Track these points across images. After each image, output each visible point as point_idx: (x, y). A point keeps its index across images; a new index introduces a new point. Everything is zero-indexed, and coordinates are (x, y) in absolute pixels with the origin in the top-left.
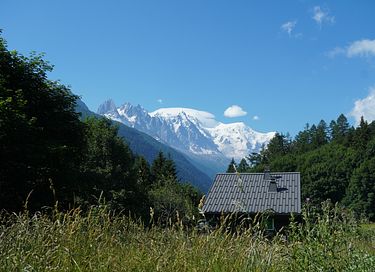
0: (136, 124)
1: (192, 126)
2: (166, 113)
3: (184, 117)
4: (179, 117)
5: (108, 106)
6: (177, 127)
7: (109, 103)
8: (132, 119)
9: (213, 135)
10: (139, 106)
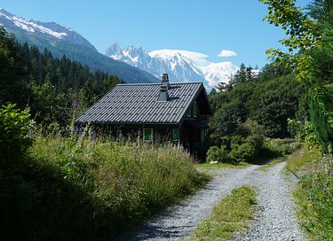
0: (139, 63)
1: (187, 65)
2: (164, 54)
3: (179, 57)
4: (175, 57)
5: (114, 49)
6: (173, 66)
7: (115, 46)
8: (135, 60)
9: (204, 73)
10: (141, 48)
